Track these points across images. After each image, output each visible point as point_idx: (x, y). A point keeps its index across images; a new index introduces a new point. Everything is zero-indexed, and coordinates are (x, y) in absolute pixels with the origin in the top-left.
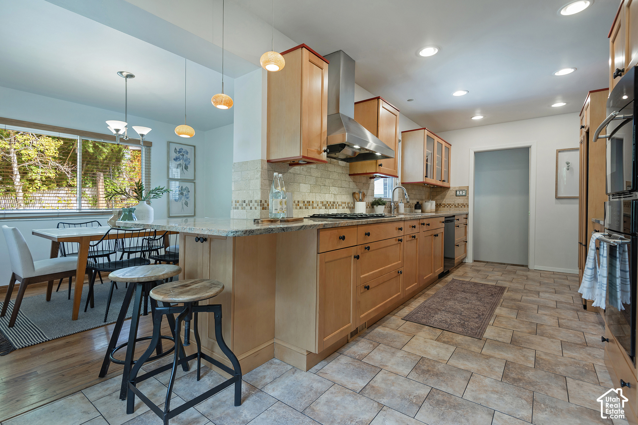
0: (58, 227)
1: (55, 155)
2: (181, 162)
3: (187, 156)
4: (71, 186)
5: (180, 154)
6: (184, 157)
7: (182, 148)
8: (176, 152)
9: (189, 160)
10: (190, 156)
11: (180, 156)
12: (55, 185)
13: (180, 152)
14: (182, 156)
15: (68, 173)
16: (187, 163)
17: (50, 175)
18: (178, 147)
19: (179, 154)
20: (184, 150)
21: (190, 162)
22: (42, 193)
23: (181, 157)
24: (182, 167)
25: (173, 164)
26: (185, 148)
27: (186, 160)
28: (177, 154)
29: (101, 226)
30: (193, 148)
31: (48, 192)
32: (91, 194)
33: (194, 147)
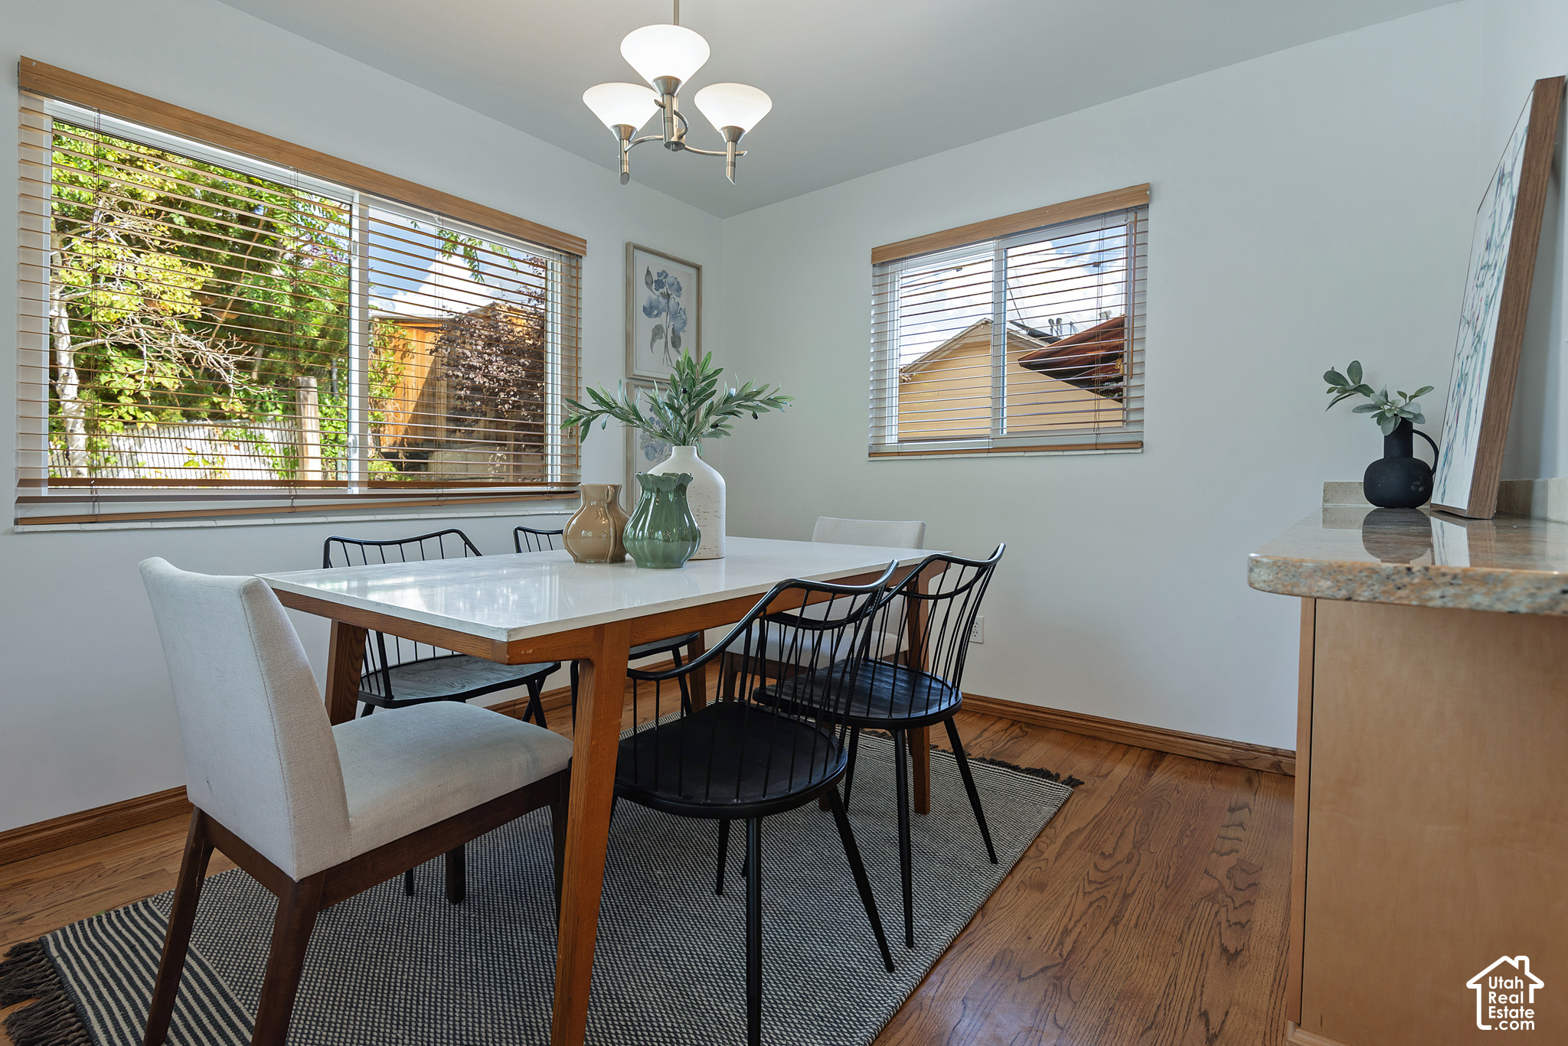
0: (327, 564)
1: (192, 313)
2: (663, 320)
3: (677, 299)
4: (224, 417)
5: (661, 290)
6: (672, 302)
7: (664, 271)
8: (650, 282)
9: (683, 316)
10: (685, 301)
11: (661, 299)
12: (178, 412)
13: (660, 284)
14: (666, 301)
15: (227, 371)
16: (678, 325)
17: (165, 382)
18: (657, 265)
19: (658, 293)
20: (670, 280)
21: (685, 323)
22: (139, 437)
23: (663, 301)
24: (666, 338)
25: (645, 326)
26: (675, 271)
27: (675, 316)
28: (651, 290)
29: (478, 554)
30: (693, 271)
31: (157, 435)
32: (279, 443)
33: (698, 268)
